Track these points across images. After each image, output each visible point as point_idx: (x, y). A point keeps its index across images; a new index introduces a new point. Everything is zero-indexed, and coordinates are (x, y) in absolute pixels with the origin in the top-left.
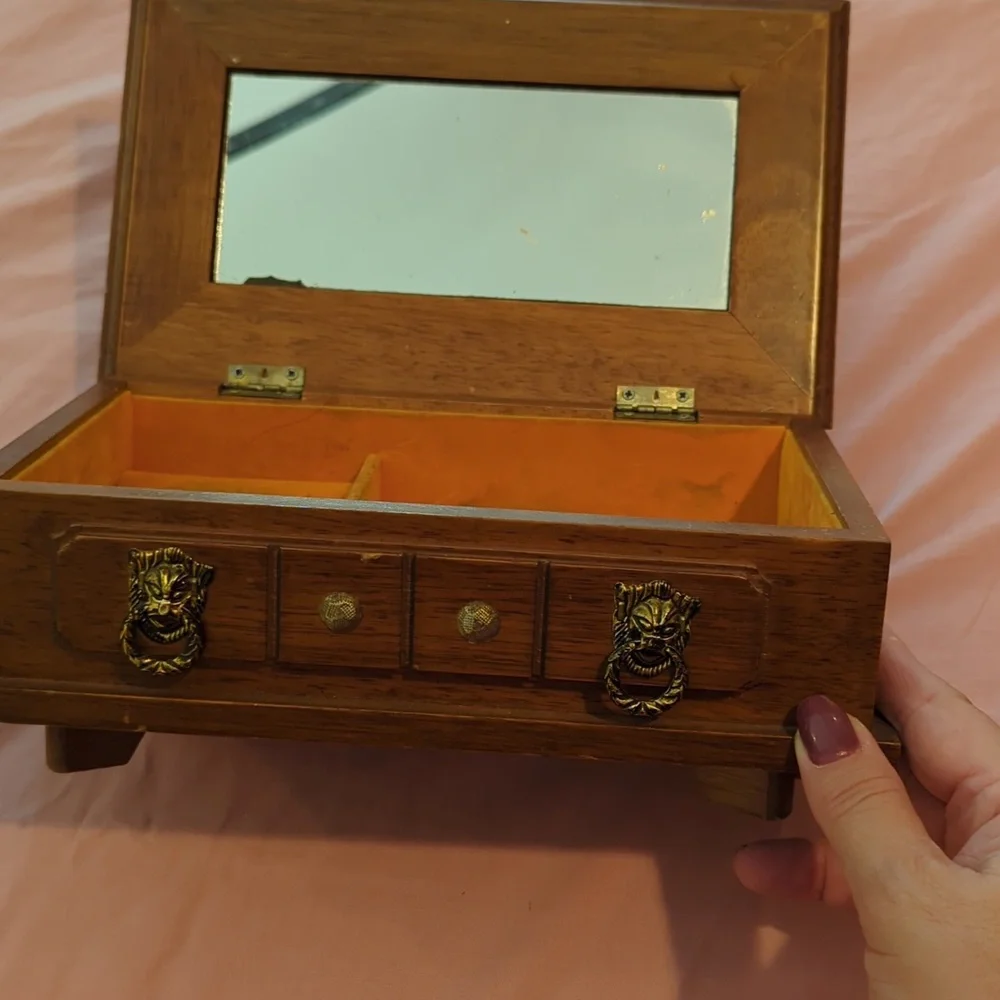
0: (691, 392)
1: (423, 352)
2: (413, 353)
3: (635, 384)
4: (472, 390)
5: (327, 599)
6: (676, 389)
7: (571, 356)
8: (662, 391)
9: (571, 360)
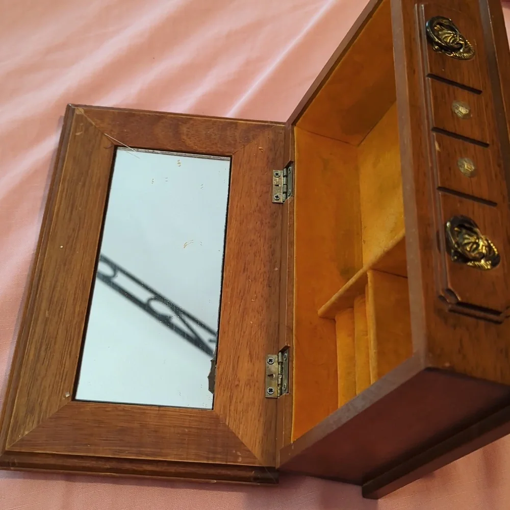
0: (275, 172)
1: (255, 292)
2: (256, 297)
3: (272, 195)
4: (276, 269)
5: (462, 171)
6: (274, 177)
7: (257, 223)
8: (275, 183)
9: (259, 223)
